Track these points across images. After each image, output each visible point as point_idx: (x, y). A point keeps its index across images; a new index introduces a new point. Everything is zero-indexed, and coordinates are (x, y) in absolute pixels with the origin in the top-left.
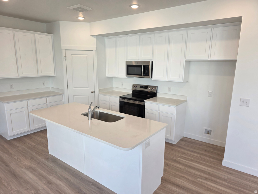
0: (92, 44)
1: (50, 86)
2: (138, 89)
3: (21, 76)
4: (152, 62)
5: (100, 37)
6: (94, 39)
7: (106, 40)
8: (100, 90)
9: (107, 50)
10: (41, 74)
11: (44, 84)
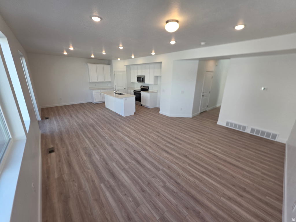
0: (124, 69)
1: (109, 85)
2: (143, 87)
3: (99, 81)
4: (145, 76)
5: (128, 66)
6: (125, 67)
7: (131, 67)
8: (128, 88)
9: (131, 71)
10: (105, 81)
11: (107, 85)
